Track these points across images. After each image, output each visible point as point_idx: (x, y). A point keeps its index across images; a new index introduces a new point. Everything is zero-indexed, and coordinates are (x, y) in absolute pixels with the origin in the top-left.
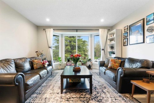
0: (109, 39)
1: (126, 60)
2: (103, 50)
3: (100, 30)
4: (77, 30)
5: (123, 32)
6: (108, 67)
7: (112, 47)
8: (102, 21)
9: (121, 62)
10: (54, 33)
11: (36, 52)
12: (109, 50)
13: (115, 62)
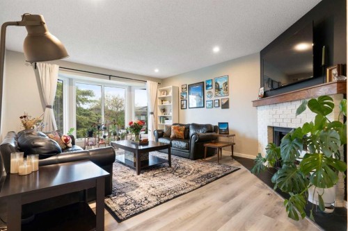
0: (159, 98)
1: (190, 126)
2: (152, 113)
3: (149, 82)
4: (110, 76)
5: (180, 91)
6: (171, 136)
7: (164, 110)
8: (156, 72)
9: (185, 129)
10: (59, 76)
11: (21, 118)
12: (160, 114)
13: (179, 130)
